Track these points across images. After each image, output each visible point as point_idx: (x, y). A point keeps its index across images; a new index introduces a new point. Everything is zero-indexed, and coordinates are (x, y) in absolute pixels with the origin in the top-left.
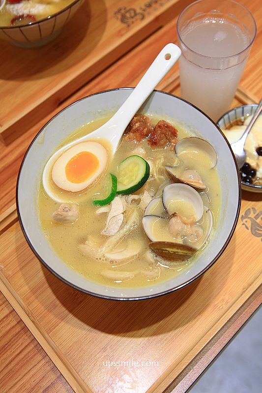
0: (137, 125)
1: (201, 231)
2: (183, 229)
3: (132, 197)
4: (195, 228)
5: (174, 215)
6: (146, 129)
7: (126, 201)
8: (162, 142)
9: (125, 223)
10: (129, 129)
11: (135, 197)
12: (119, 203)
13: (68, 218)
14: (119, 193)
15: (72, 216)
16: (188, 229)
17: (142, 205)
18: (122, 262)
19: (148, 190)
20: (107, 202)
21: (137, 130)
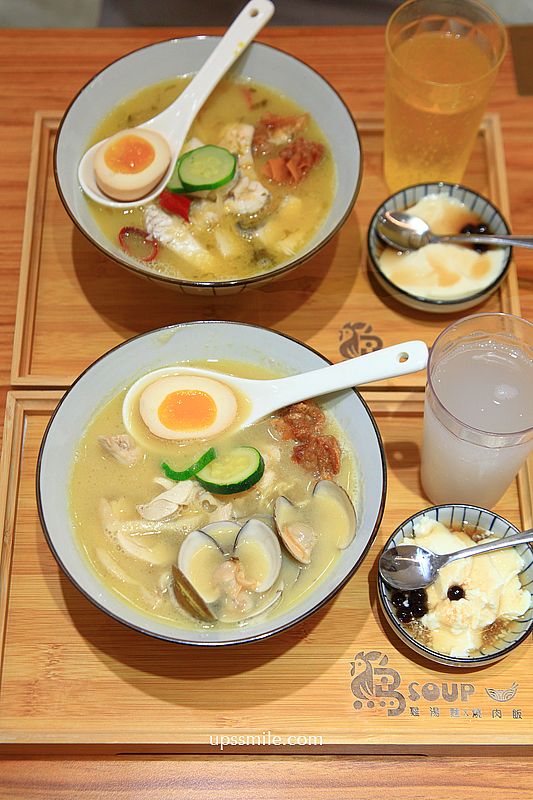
0: (297, 416)
1: (249, 605)
2: (228, 584)
3: (208, 496)
4: (245, 596)
5: (235, 560)
6: (303, 431)
7: (198, 496)
8: (308, 465)
9: (172, 518)
10: (283, 412)
11: (212, 500)
12: (186, 490)
13: (116, 456)
14: (198, 479)
15: (124, 458)
16: (234, 590)
17: (213, 516)
18: (131, 559)
19: (234, 507)
20: (176, 477)
21: (291, 423)
